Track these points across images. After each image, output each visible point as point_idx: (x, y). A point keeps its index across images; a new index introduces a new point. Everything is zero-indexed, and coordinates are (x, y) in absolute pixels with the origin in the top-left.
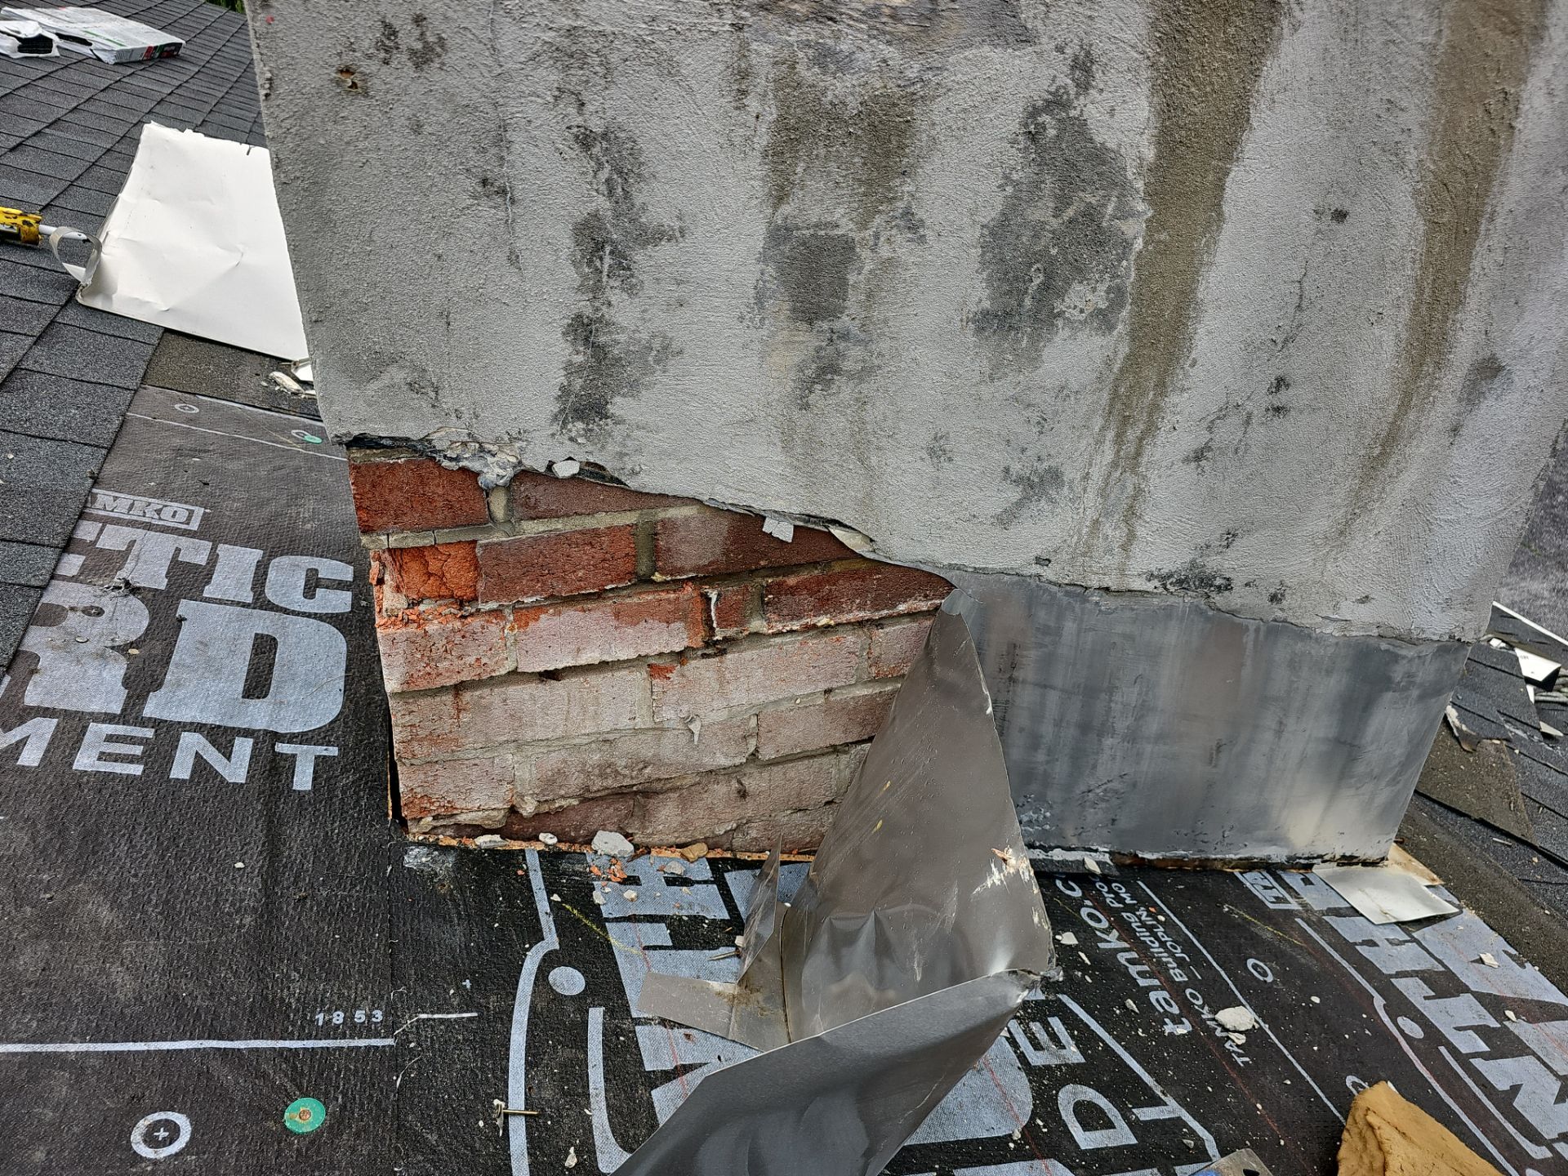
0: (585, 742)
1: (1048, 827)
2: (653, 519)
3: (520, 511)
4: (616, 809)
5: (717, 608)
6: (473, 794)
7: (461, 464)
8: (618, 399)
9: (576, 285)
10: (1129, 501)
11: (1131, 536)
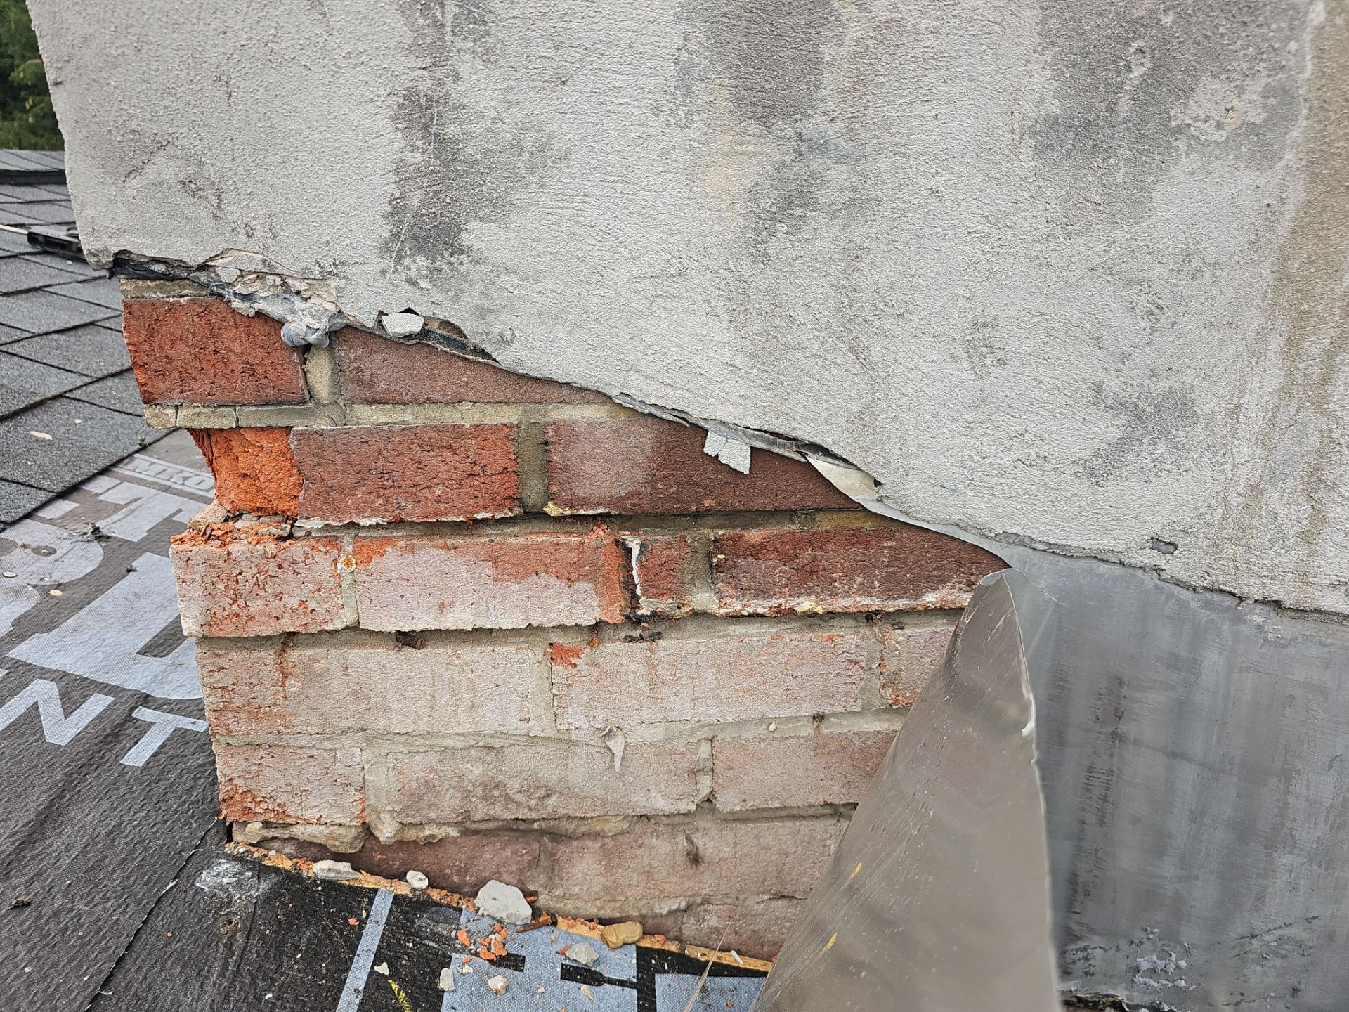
0: (460, 745)
1: (1183, 984)
2: (542, 420)
3: (350, 390)
4: (515, 853)
5: (642, 567)
6: (311, 798)
7: (257, 306)
8: (475, 225)
9: (407, 41)
10: (1313, 459)
11: (1318, 519)
